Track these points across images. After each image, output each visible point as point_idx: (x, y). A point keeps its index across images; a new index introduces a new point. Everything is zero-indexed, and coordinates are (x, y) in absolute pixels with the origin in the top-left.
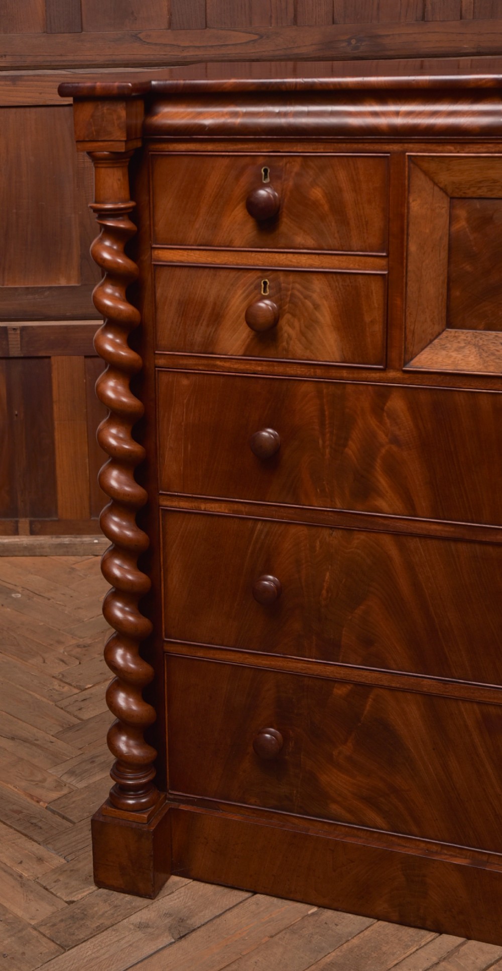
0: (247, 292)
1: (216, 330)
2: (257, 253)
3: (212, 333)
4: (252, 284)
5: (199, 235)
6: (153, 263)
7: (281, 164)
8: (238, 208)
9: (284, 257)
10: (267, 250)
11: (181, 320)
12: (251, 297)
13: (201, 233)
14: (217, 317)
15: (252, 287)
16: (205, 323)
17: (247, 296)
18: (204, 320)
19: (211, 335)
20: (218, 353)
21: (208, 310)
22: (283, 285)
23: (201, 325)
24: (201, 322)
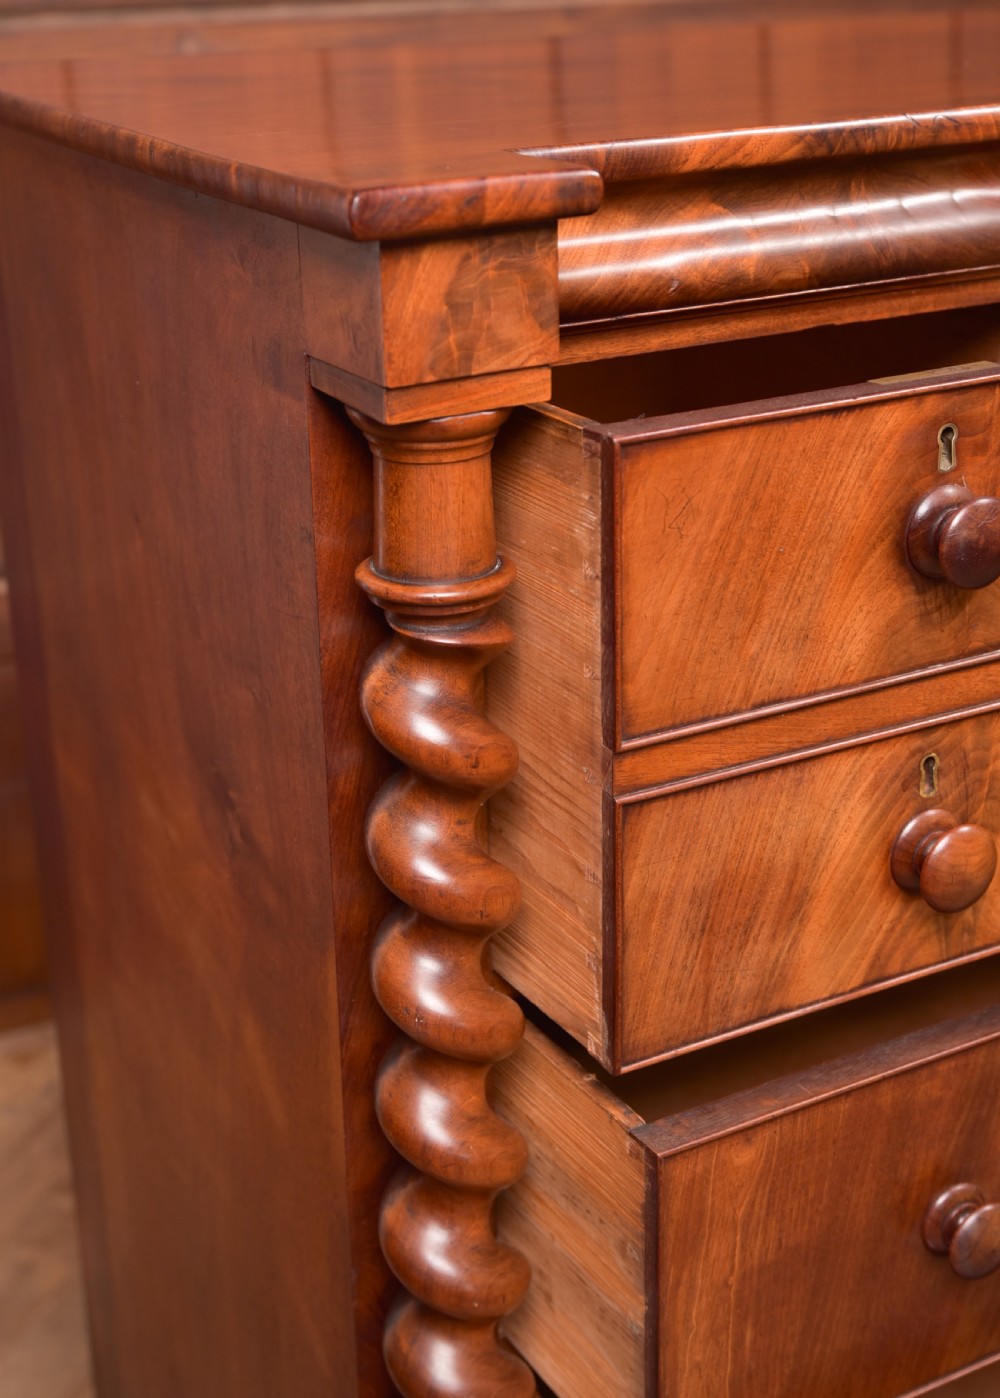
0: (881, 805)
1: (796, 939)
2: (912, 686)
3: (784, 955)
4: (896, 776)
5: (757, 676)
6: (620, 800)
7: (987, 408)
8: (871, 561)
9: (981, 676)
10: (941, 668)
11: (699, 947)
12: (892, 815)
13: (764, 668)
14: (795, 906)
15: (898, 784)
16: (766, 931)
17: (884, 815)
18: (763, 923)
19: (781, 960)
20: (797, 1003)
21: (776, 892)
22: (971, 755)
23: (756, 941)
24: (755, 931)
